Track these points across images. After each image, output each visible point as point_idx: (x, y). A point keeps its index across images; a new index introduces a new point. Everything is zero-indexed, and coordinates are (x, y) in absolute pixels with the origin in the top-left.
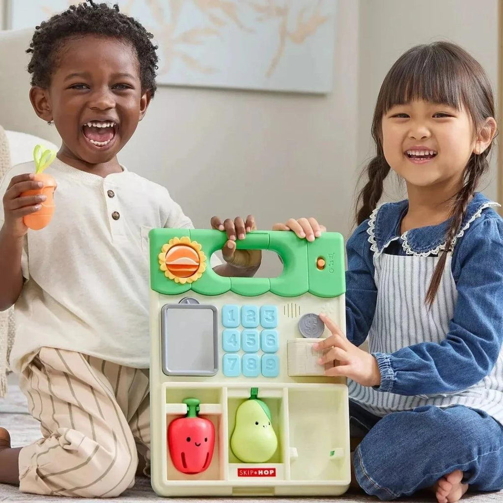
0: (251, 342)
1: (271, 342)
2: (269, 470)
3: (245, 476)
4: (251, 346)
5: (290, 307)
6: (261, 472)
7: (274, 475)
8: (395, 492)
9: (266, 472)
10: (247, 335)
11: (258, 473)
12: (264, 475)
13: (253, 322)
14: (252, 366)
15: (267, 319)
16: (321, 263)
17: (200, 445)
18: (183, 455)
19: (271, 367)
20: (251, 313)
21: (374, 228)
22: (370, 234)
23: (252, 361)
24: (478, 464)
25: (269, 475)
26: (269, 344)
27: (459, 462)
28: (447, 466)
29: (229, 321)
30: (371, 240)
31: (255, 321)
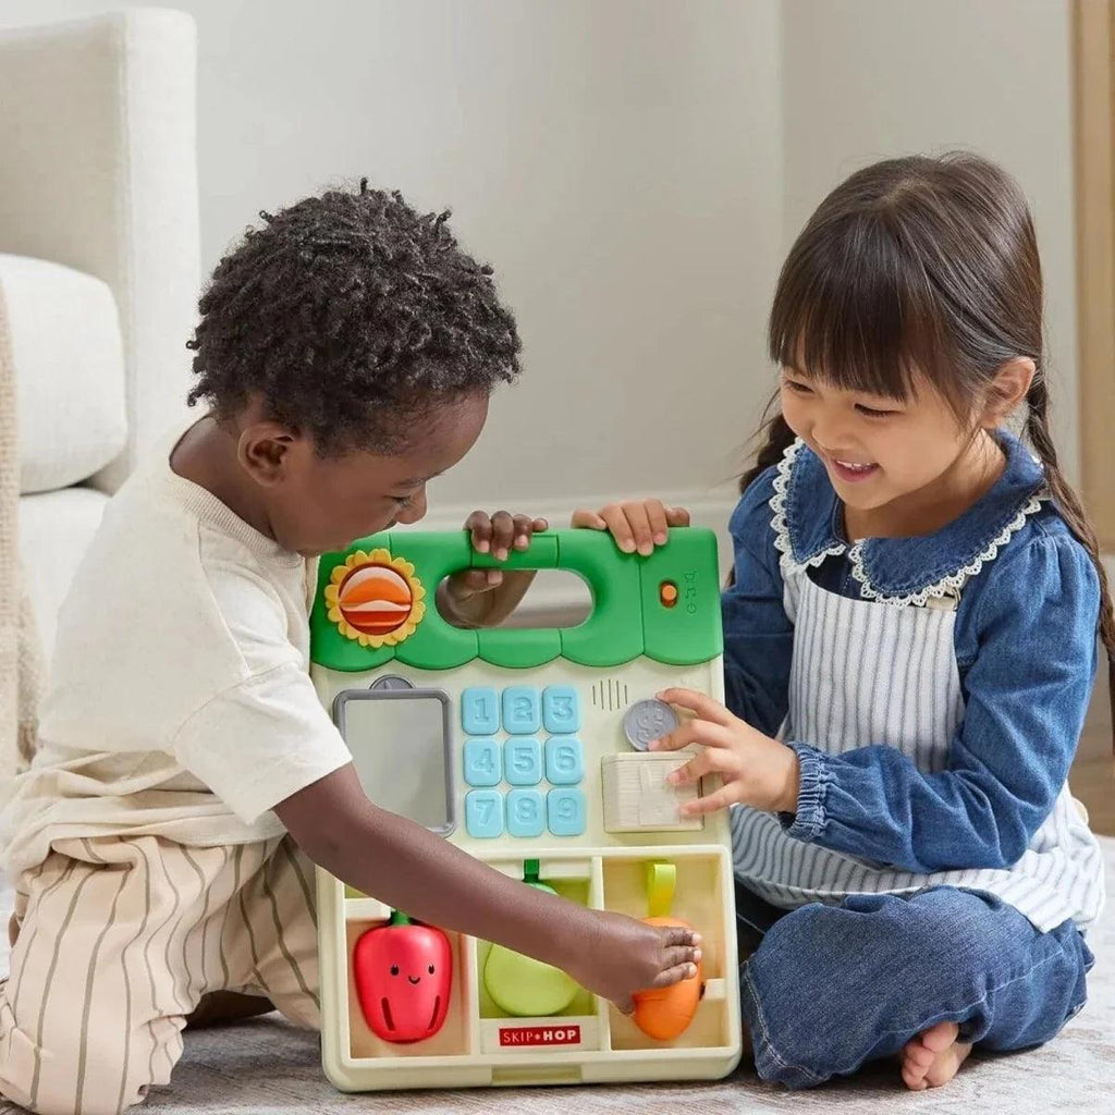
0: (526, 763)
1: (566, 762)
2: (565, 1029)
3: (516, 1044)
4: (525, 773)
5: (606, 687)
6: (547, 1036)
7: (576, 1040)
8: (818, 1073)
9: (560, 1035)
10: (516, 749)
11: (542, 1036)
12: (555, 1042)
13: (529, 722)
14: (527, 814)
15: (557, 714)
16: (670, 593)
17: (419, 979)
18: (385, 1003)
19: (568, 814)
20: (524, 704)
21: (785, 498)
22: (775, 510)
23: (527, 805)
24: (987, 1008)
25: (565, 1041)
26: (562, 767)
27: (947, 1006)
28: (924, 1017)
29: (476, 722)
30: (777, 524)
31: (531, 720)
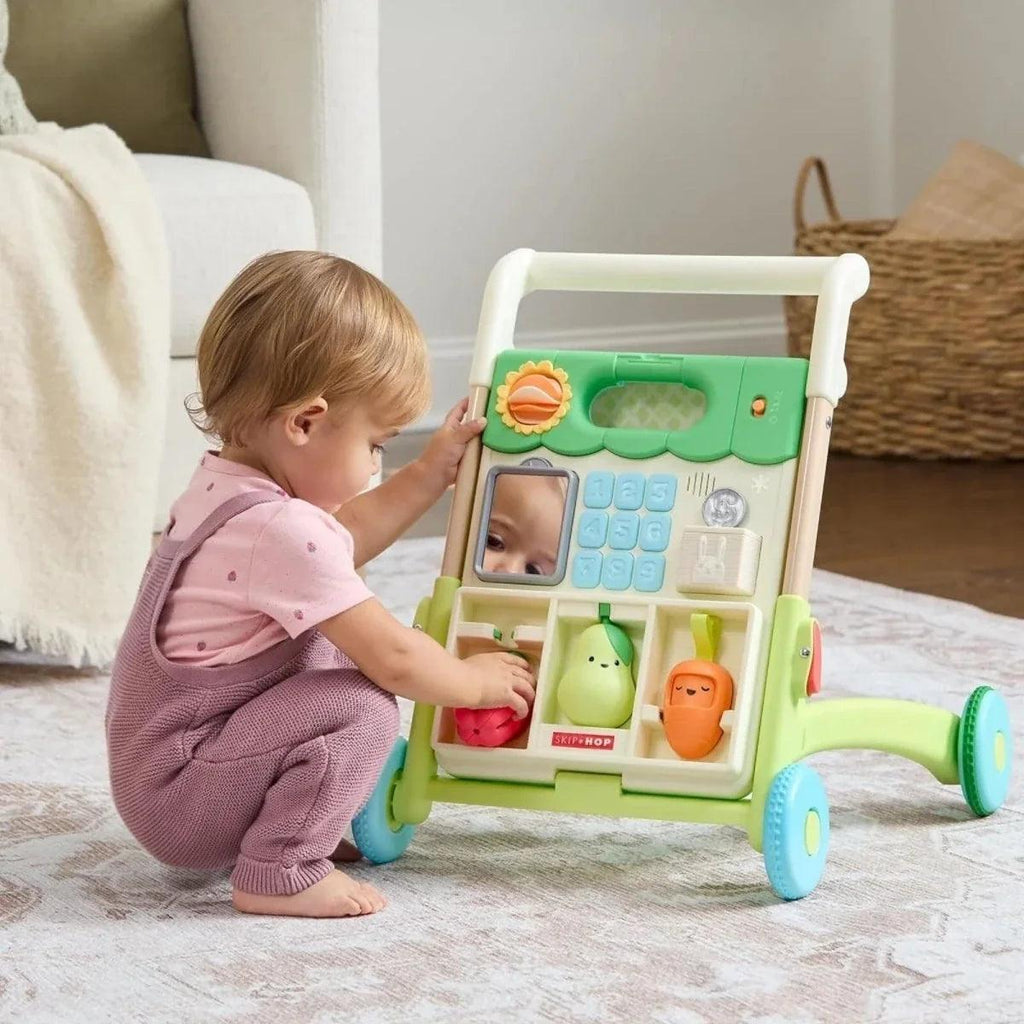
0: (624, 532)
1: (657, 534)
2: (603, 737)
3: (563, 745)
4: (622, 540)
5: (699, 478)
7: (610, 746)
9: (598, 742)
11: (584, 742)
13: (633, 501)
14: (618, 571)
15: (655, 495)
16: (759, 405)
19: (648, 574)
23: (618, 564)
25: (602, 747)
26: (652, 536)
31: (635, 498)
